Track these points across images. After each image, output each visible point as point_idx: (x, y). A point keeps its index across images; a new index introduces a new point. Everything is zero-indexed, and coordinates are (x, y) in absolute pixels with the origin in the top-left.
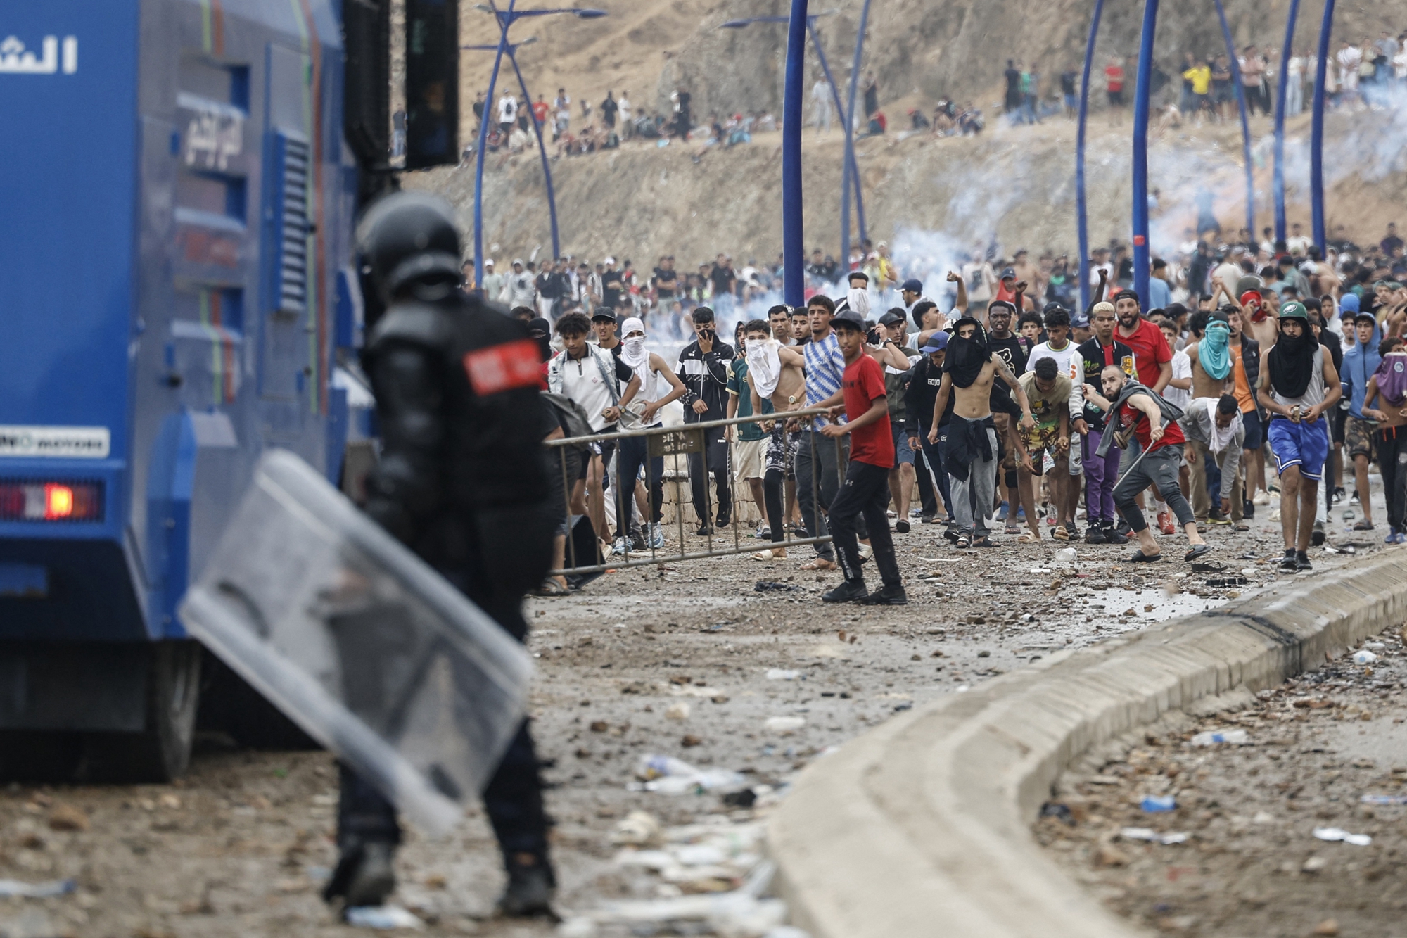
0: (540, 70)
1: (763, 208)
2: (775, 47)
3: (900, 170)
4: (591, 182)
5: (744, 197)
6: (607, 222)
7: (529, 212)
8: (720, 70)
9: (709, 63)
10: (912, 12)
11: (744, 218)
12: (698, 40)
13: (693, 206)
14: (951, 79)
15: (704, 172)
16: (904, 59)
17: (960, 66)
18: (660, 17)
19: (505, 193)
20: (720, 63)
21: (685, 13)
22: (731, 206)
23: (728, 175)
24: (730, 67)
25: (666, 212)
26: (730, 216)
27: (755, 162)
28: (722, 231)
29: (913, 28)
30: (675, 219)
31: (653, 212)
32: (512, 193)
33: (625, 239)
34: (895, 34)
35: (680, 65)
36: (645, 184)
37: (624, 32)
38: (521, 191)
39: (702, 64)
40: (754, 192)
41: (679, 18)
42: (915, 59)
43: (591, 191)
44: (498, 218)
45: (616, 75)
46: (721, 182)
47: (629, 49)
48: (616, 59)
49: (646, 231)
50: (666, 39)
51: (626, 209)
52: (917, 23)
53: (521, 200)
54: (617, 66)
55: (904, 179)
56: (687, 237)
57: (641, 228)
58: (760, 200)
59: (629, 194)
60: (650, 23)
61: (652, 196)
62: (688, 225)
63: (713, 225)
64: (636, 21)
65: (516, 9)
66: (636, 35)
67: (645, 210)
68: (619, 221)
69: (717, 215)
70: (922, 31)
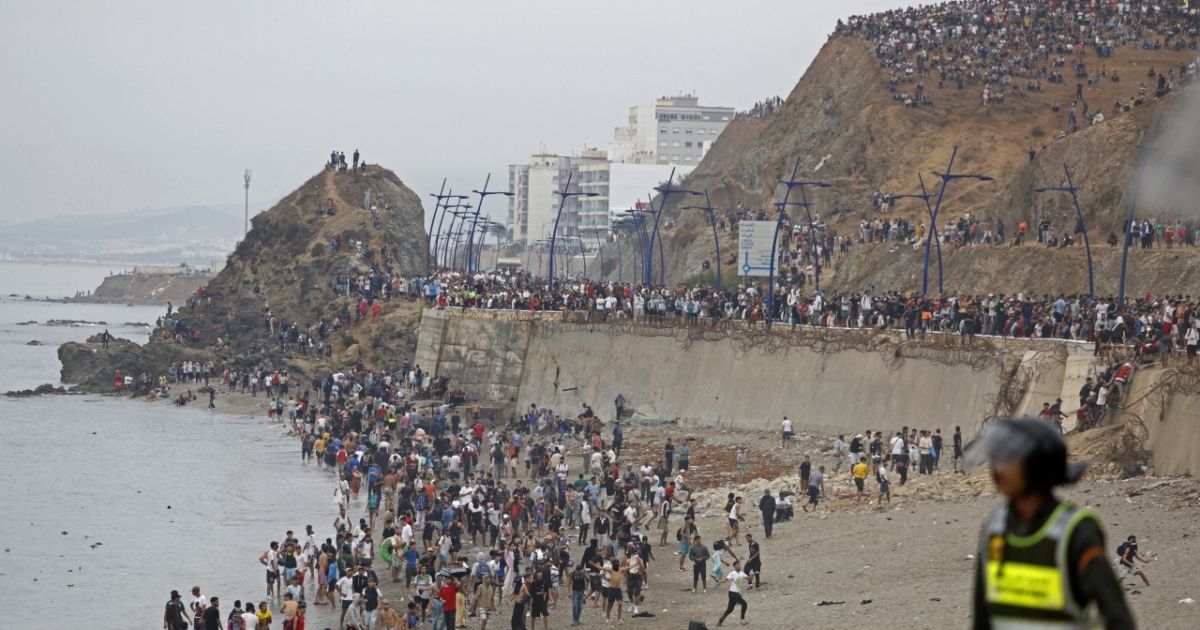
13: (998, 272)
15: (1004, 257)
16: (1092, 213)
17: (1119, 217)
18: (973, 192)
20: (1005, 211)
22: (1017, 273)
23: (1016, 259)
24: (1009, 213)
25: (986, 274)
26: (1016, 277)
27: (1029, 254)
28: (1012, 284)
41: (981, 194)
43: (951, 263)
66: (961, 199)
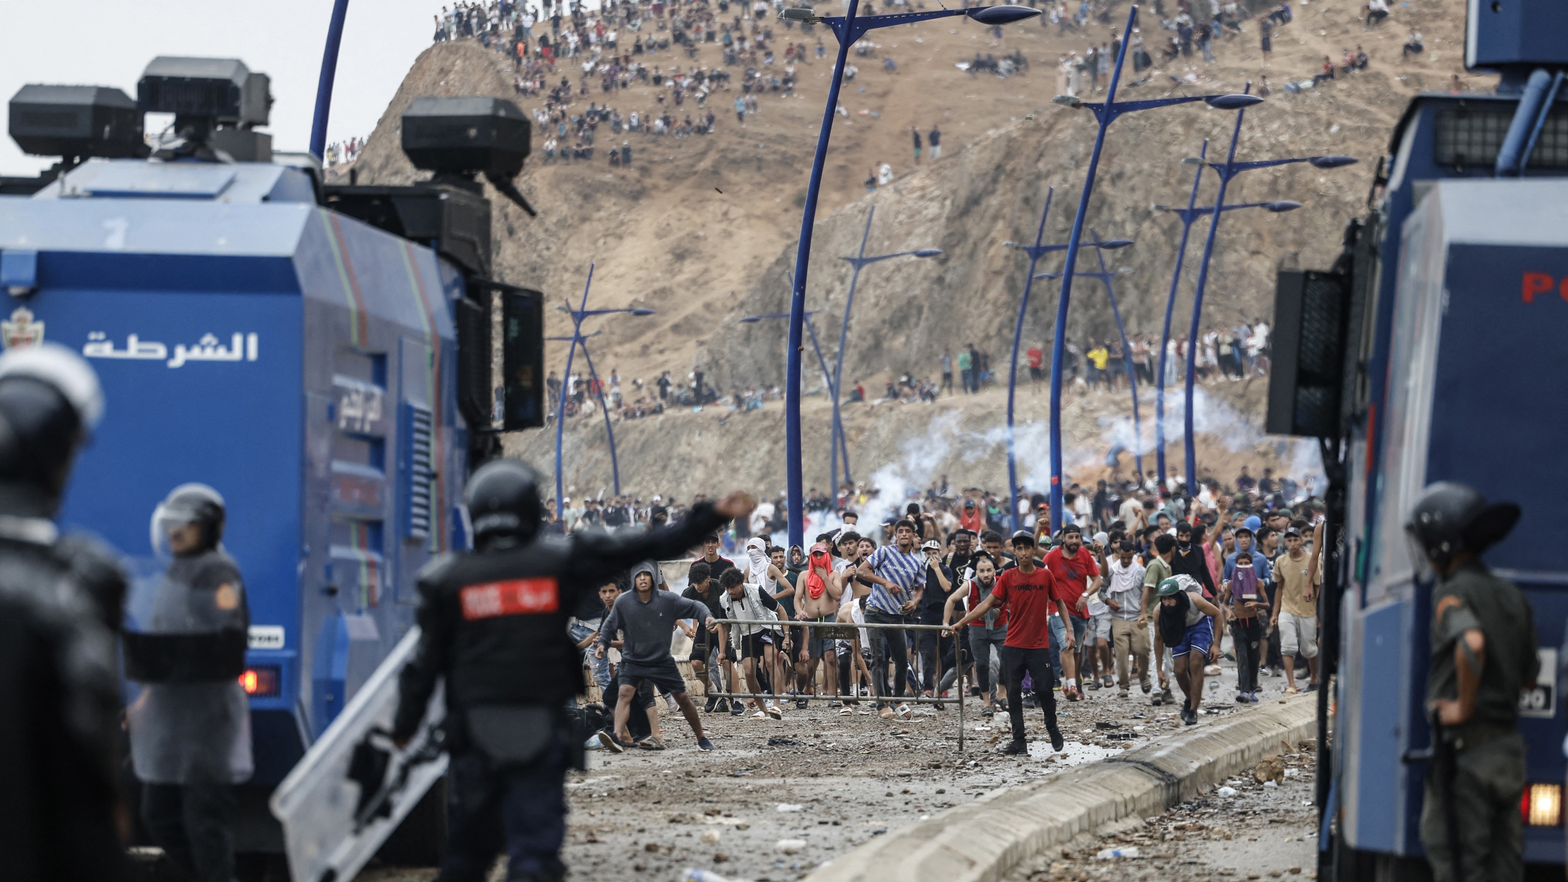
0: (604, 355)
1: (772, 458)
2: (780, 336)
3: (876, 428)
4: (643, 438)
5: (758, 449)
6: (656, 468)
7: (597, 462)
8: (740, 354)
9: (731, 349)
10: (883, 309)
11: (758, 465)
12: (721, 331)
14: (913, 359)
15: (728, 431)
16: (877, 345)
17: (919, 349)
18: (694, 315)
19: (578, 448)
20: (739, 348)
21: (712, 312)
22: (749, 456)
23: (745, 433)
24: (747, 352)
25: (700, 461)
26: (747, 464)
27: (766, 423)
28: (741, 476)
29: (884, 322)
30: (706, 466)
31: (689, 461)
32: (584, 447)
33: (669, 481)
34: (870, 326)
35: (710, 351)
36: (684, 439)
37: (667, 325)
38: (591, 445)
39: (726, 350)
40: (765, 446)
41: (709, 316)
42: (886, 345)
43: (643, 446)
44: (574, 466)
45: (660, 358)
46: (741, 439)
47: (671, 339)
48: (661, 347)
49: (685, 476)
50: (698, 331)
51: (670, 459)
52: (887, 317)
53: (591, 453)
54: (661, 352)
55: (878, 436)
56: (715, 480)
57: (680, 473)
58: (770, 452)
59: (671, 448)
60: (687, 319)
61: (689, 449)
62: (716, 470)
63: (735, 470)
64: (676, 318)
65: (586, 309)
67: (683, 460)
68: (664, 468)
69: (738, 463)
70: (891, 323)
